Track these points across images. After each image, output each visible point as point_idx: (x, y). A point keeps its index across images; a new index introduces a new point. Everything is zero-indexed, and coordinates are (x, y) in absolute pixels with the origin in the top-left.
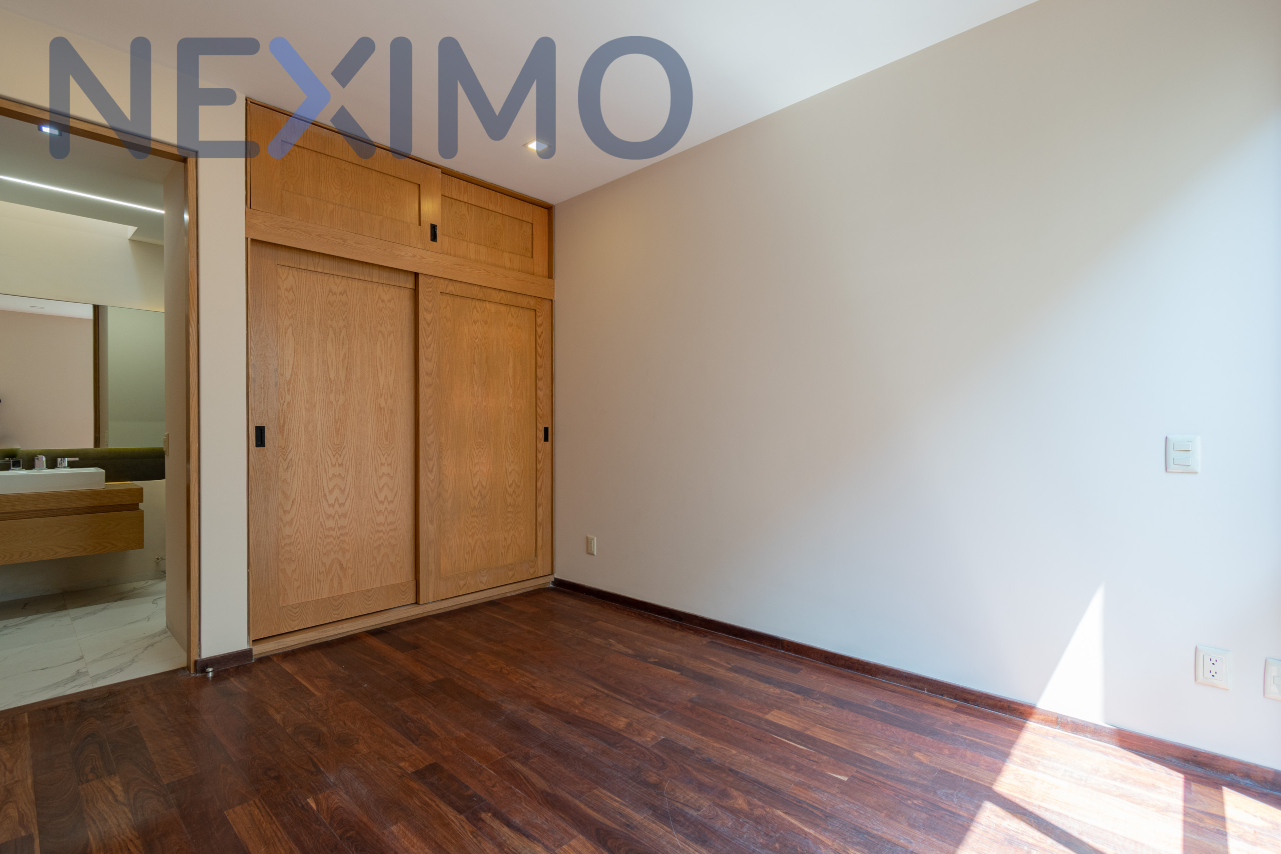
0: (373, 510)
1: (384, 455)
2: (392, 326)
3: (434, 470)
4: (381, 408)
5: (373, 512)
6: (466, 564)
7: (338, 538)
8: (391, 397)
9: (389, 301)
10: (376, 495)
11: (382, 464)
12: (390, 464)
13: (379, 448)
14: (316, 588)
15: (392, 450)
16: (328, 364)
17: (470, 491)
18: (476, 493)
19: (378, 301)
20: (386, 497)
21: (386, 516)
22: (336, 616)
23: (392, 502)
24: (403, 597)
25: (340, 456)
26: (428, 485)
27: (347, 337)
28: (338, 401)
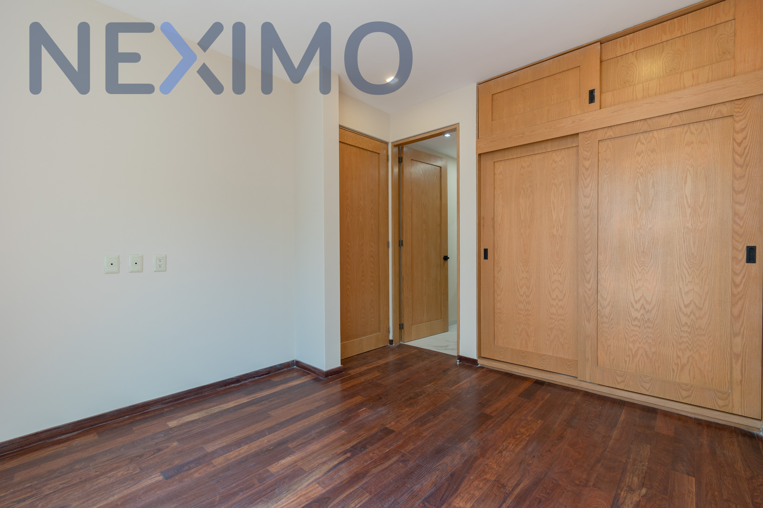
0: (547, 303)
1: (555, 268)
2: (562, 178)
3: (591, 281)
4: (554, 236)
5: (548, 305)
6: (626, 365)
7: (526, 316)
8: (561, 227)
9: (561, 161)
10: (550, 294)
11: (554, 274)
12: (561, 274)
13: (552, 262)
14: (513, 342)
15: (561, 264)
16: (520, 211)
17: (631, 303)
18: (638, 306)
19: (552, 163)
20: (557, 296)
21: (557, 309)
22: (522, 362)
23: (562, 300)
24: (569, 369)
25: (527, 266)
26: (586, 292)
27: (532, 192)
28: (526, 233)
